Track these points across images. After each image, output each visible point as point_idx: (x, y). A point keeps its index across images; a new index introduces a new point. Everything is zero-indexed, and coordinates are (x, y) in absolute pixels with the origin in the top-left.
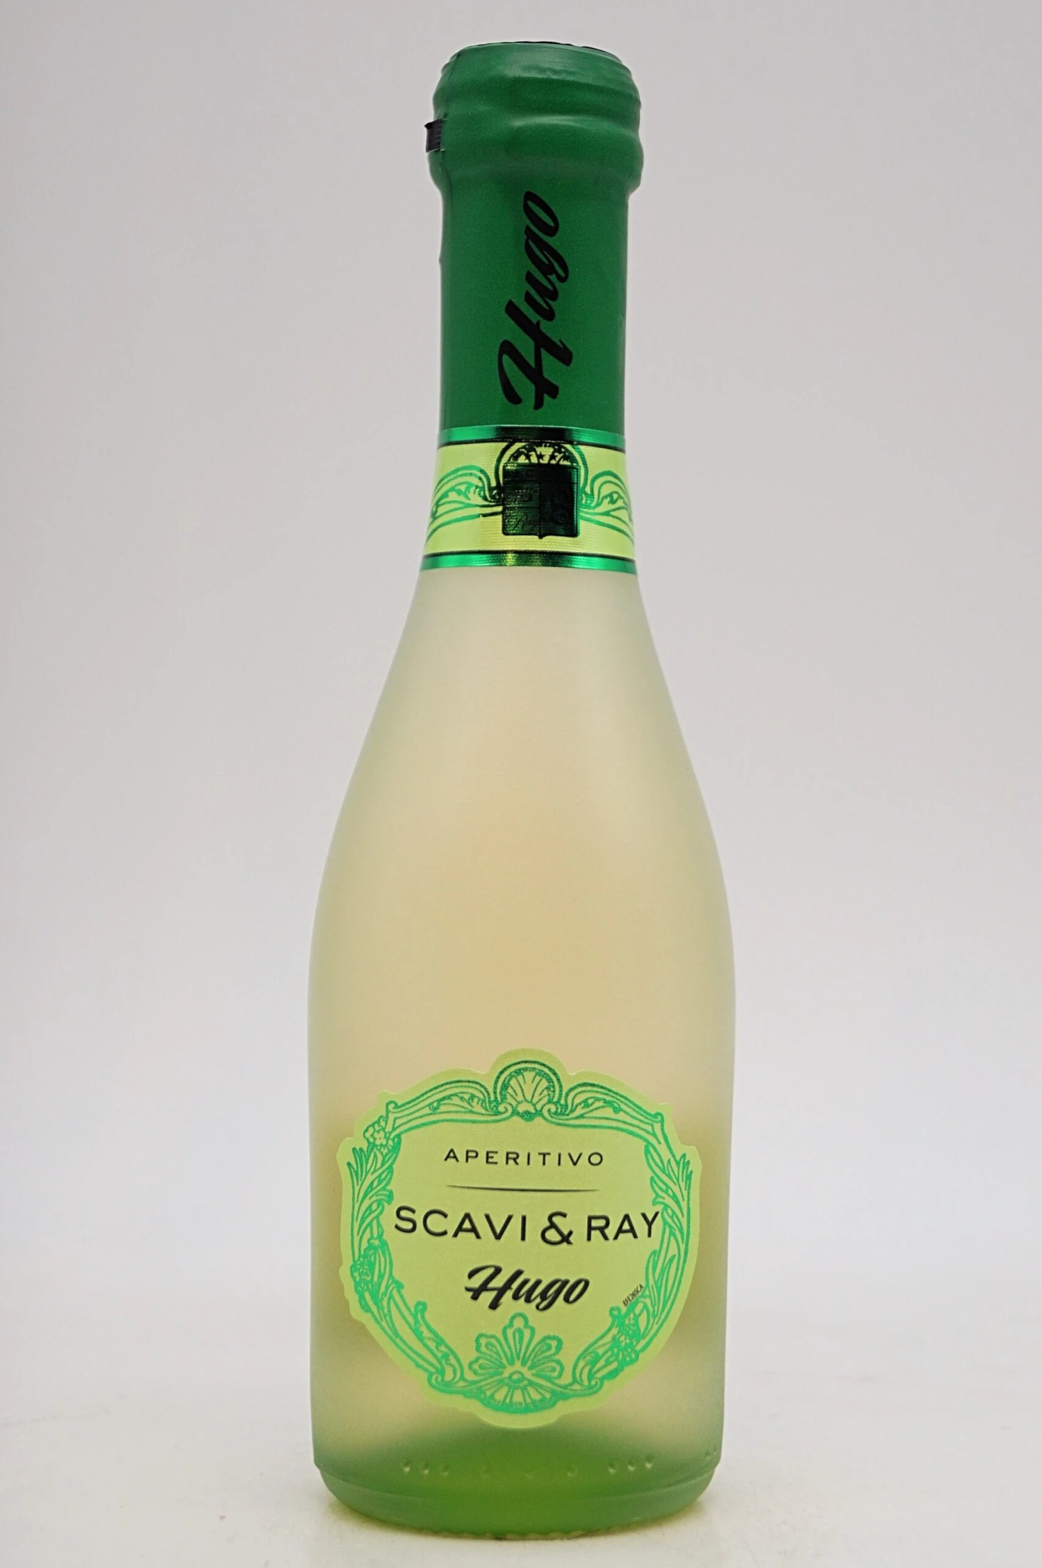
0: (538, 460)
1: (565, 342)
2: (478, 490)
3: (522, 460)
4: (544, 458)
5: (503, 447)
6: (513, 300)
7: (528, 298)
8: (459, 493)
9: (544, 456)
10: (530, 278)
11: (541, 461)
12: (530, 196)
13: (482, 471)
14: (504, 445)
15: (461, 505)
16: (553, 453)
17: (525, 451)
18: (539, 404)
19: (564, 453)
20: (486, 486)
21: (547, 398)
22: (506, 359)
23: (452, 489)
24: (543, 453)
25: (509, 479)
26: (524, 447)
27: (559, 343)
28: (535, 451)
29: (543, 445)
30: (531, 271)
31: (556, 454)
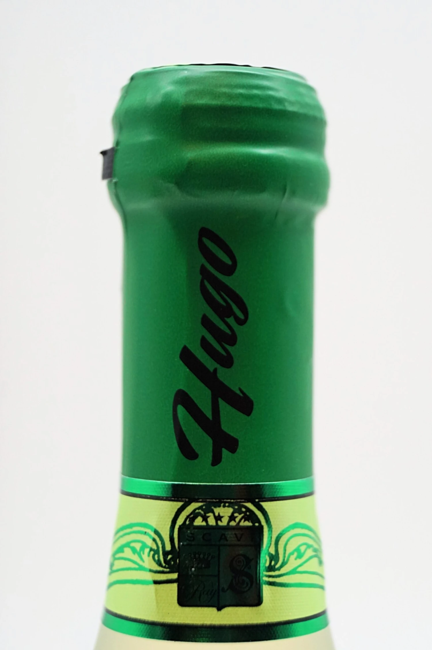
0: (217, 522)
1: (245, 391)
2: (152, 553)
3: (199, 522)
4: (223, 519)
5: (179, 507)
6: (187, 345)
7: (204, 344)
8: (134, 550)
9: (222, 517)
10: (206, 322)
11: (220, 523)
12: (205, 232)
13: (156, 532)
14: (180, 504)
15: (137, 566)
16: (233, 514)
17: (202, 513)
18: (216, 460)
19: (245, 513)
20: (161, 549)
21: (225, 452)
22: (181, 410)
23: (127, 545)
24: (221, 515)
25: (185, 543)
26: (200, 508)
27: (238, 392)
28: (213, 512)
29: (222, 505)
30: (207, 315)
31: (236, 515)
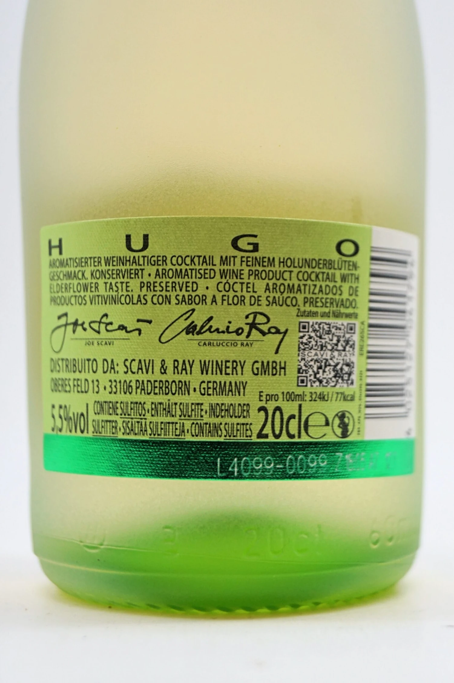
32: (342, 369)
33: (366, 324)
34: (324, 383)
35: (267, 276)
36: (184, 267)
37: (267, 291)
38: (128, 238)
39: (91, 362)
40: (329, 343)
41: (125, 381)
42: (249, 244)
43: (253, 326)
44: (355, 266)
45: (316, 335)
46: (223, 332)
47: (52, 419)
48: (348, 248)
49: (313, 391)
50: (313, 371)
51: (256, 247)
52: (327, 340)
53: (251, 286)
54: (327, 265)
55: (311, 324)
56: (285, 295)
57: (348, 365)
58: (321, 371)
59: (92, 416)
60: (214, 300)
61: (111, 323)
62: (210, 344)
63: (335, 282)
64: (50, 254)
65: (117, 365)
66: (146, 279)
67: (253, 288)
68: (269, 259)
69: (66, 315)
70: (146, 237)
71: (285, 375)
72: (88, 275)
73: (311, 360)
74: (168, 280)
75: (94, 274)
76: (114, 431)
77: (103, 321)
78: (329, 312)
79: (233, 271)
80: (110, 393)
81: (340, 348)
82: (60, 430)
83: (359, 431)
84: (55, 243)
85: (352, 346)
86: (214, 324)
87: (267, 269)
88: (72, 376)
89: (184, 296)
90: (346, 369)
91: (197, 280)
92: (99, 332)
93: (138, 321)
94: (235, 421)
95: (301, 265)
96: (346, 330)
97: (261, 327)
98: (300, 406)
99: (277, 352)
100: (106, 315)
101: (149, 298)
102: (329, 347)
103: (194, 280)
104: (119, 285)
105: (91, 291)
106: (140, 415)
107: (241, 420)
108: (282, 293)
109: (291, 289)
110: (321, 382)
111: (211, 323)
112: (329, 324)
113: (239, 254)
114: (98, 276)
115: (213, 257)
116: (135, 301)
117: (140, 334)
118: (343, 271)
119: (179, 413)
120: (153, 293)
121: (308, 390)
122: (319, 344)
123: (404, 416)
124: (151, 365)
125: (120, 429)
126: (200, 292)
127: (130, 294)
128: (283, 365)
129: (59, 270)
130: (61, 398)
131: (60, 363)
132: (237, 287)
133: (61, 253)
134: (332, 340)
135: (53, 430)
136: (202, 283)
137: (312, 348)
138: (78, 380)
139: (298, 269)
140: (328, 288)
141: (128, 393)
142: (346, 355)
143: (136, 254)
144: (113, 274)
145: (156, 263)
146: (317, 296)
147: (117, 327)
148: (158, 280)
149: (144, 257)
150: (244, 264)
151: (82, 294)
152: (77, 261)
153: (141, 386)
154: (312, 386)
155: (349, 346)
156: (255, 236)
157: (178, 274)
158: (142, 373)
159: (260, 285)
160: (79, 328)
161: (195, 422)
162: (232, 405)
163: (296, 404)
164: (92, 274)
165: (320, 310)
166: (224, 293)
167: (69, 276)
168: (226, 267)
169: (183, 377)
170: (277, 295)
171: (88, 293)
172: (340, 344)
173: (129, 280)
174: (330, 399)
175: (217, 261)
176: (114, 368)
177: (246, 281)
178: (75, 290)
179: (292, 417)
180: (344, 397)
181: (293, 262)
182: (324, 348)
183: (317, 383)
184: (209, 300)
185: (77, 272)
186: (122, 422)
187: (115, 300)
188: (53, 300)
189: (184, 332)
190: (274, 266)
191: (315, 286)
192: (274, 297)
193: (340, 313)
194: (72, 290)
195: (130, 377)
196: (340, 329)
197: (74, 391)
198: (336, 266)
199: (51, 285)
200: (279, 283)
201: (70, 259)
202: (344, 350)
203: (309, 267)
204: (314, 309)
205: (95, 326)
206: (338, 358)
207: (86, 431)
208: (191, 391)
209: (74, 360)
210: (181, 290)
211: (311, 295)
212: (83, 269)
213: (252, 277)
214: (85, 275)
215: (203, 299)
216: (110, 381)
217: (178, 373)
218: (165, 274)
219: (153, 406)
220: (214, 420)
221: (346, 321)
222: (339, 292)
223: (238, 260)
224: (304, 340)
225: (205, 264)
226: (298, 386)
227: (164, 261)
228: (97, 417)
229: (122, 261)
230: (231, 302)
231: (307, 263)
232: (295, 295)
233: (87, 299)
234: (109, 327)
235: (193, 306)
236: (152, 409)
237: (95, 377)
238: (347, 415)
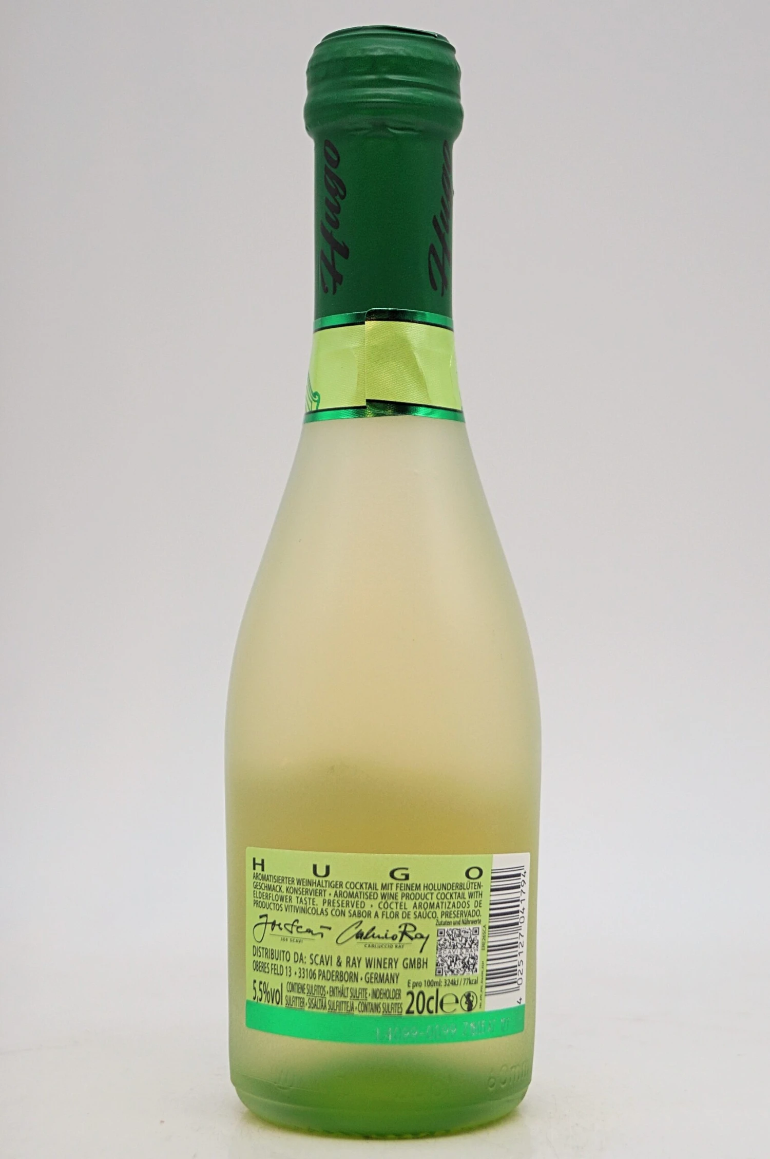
32: (468, 962)
33: (487, 927)
34: (455, 972)
35: (415, 897)
36: (355, 891)
37: (415, 909)
38: (315, 867)
39: (285, 954)
40: (459, 943)
41: (311, 970)
42: (402, 874)
43: (404, 933)
44: (479, 886)
45: (450, 938)
46: (383, 938)
47: (254, 991)
48: (474, 873)
49: (447, 978)
50: (447, 964)
51: (407, 877)
52: (458, 941)
53: (403, 904)
54: (459, 887)
55: (446, 930)
56: (428, 910)
57: (473, 958)
58: (453, 964)
59: (285, 993)
60: (376, 915)
61: (301, 927)
62: (373, 946)
63: (464, 898)
64: (254, 869)
65: (305, 957)
66: (327, 898)
67: (405, 906)
68: (416, 885)
69: (266, 916)
70: (328, 868)
71: (427, 967)
72: (284, 889)
73: (446, 957)
74: (343, 899)
75: (289, 889)
76: (302, 1005)
77: (295, 924)
78: (460, 921)
79: (391, 894)
80: (300, 977)
81: (467, 946)
82: (261, 1000)
83: (481, 1005)
84: (258, 861)
85: (477, 944)
86: (376, 932)
87: (415, 892)
88: (270, 961)
89: (355, 911)
90: (472, 961)
91: (365, 900)
92: (291, 932)
93: (322, 927)
94: (390, 1001)
95: (439, 888)
96: (472, 933)
97: (410, 934)
98: (437, 991)
99: (421, 951)
100: (297, 921)
101: (329, 911)
102: (459, 946)
103: (362, 899)
104: (308, 901)
105: (286, 901)
106: (322, 995)
107: (395, 1001)
108: (425, 909)
109: (432, 906)
110: (452, 972)
111: (374, 931)
112: (460, 930)
113: (395, 882)
114: (291, 892)
115: (376, 884)
116: (319, 912)
117: (322, 936)
118: (470, 890)
119: (350, 995)
120: (332, 908)
121: (443, 978)
122: (452, 944)
123: (517, 989)
124: (330, 959)
125: (306, 1004)
126: (367, 909)
127: (316, 907)
128: (425, 961)
129: (261, 882)
130: (260, 976)
131: (261, 950)
132: (393, 906)
133: (263, 870)
134: (462, 941)
135: (254, 998)
136: (368, 902)
137: (447, 947)
138: (275, 965)
139: (437, 891)
140: (459, 904)
141: (313, 978)
142: (472, 951)
143: (321, 879)
144: (303, 891)
145: (335, 886)
146: (451, 910)
147: (305, 930)
148: (336, 899)
149: (326, 881)
150: (399, 889)
151: (279, 902)
152: (276, 878)
153: (323, 975)
154: (446, 975)
155: (474, 944)
156: (407, 869)
157: (351, 895)
158: (324, 964)
159: (410, 904)
160: (276, 928)
161: (362, 1001)
162: (388, 990)
163: (434, 989)
164: (287, 890)
165: (452, 920)
166: (383, 910)
167: (269, 888)
168: (385, 891)
169: (353, 970)
170: (422, 910)
171: (284, 903)
172: (467, 944)
173: (315, 897)
174: (459, 984)
175: (379, 887)
176: (302, 959)
177: (400, 900)
178: (274, 899)
179: (432, 998)
180: (470, 982)
181: (433, 887)
182: (455, 947)
183: (450, 973)
184: (373, 915)
185: (275, 886)
186: (308, 999)
187: (304, 911)
188: (256, 903)
189: (355, 937)
190: (420, 889)
191: (450, 903)
192: (420, 913)
193: (468, 920)
194: (271, 898)
195: (314, 967)
196: (468, 932)
197: (271, 973)
198: (465, 887)
199: (254, 891)
200: (423, 902)
201: (271, 876)
202: (471, 947)
203: (445, 889)
204: (448, 920)
205: (289, 927)
206: (466, 954)
207: (280, 1003)
208: (359, 979)
209: (272, 950)
210: (353, 906)
211: (447, 910)
212: (281, 885)
213: (404, 898)
214: (282, 889)
215: (369, 914)
216: (300, 968)
217: (350, 966)
218: (341, 894)
219: (331, 989)
220: (375, 1001)
221: (471, 927)
222: (467, 905)
223: (394, 887)
224: (441, 942)
225: (370, 889)
226: (436, 975)
227: (341, 885)
228: (289, 994)
229: (310, 883)
230: (388, 916)
231: (444, 886)
232: (435, 910)
233: (283, 906)
234: (300, 930)
235: (361, 919)
236: (330, 991)
237: (288, 964)
238: (472, 994)
